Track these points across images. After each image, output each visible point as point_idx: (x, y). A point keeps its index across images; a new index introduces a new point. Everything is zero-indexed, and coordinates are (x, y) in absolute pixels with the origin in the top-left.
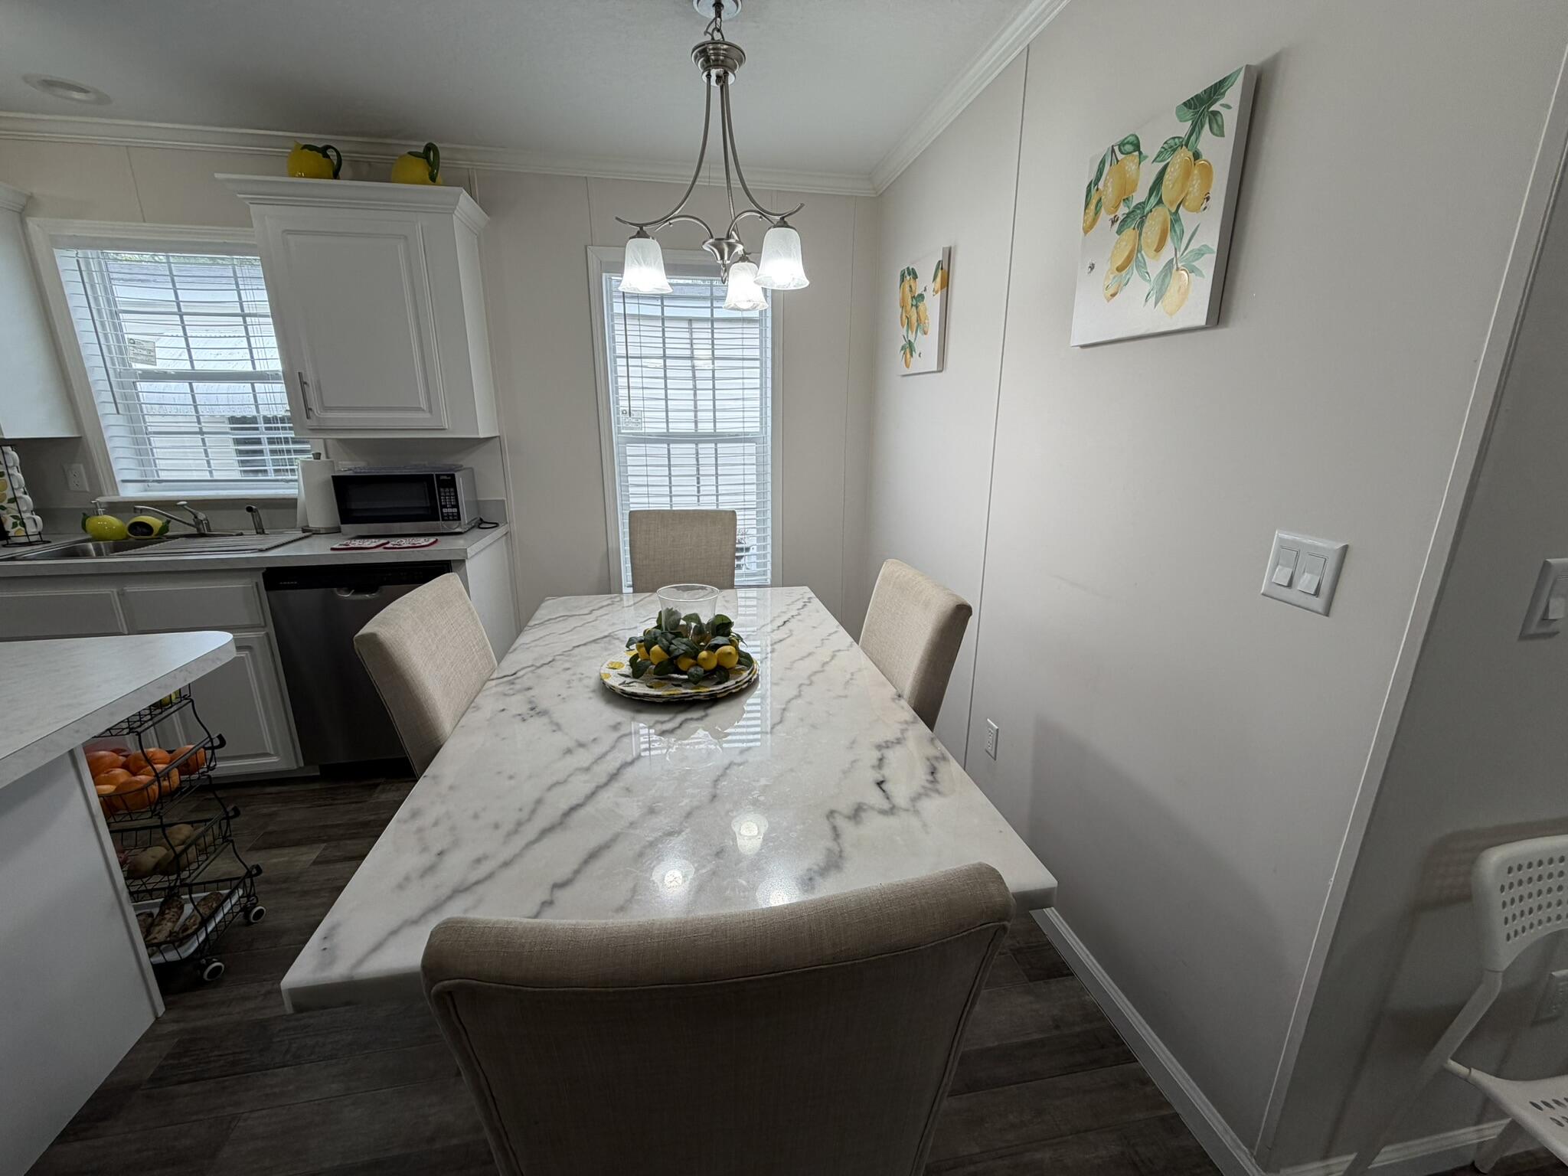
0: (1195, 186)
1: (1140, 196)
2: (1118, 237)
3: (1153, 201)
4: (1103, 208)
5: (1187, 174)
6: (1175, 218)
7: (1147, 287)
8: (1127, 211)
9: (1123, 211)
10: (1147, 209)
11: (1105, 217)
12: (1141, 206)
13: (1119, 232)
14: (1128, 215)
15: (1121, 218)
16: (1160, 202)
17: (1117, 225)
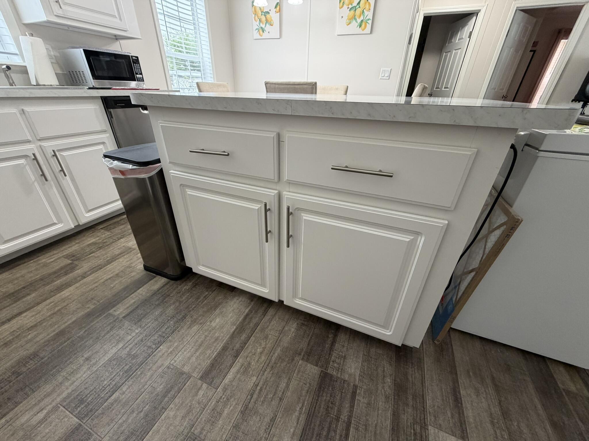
0: (367, 6)
1: (355, 4)
2: (349, 12)
3: (358, 6)
4: (345, 4)
5: (366, 3)
6: (363, 12)
7: (357, 24)
8: (351, 7)
9: (350, 6)
10: (356, 8)
11: (345, 7)
12: (355, 7)
13: (350, 10)
14: (352, 8)
15: (350, 8)
16: (360, 7)
17: (349, 9)
